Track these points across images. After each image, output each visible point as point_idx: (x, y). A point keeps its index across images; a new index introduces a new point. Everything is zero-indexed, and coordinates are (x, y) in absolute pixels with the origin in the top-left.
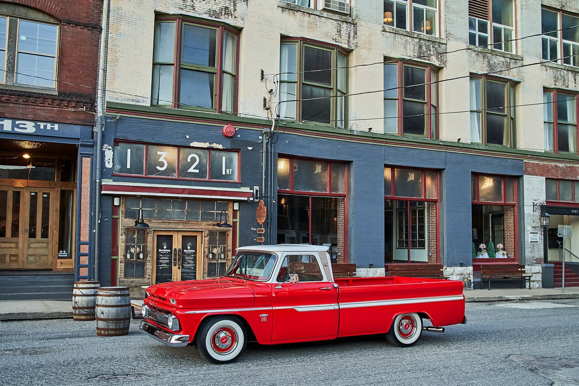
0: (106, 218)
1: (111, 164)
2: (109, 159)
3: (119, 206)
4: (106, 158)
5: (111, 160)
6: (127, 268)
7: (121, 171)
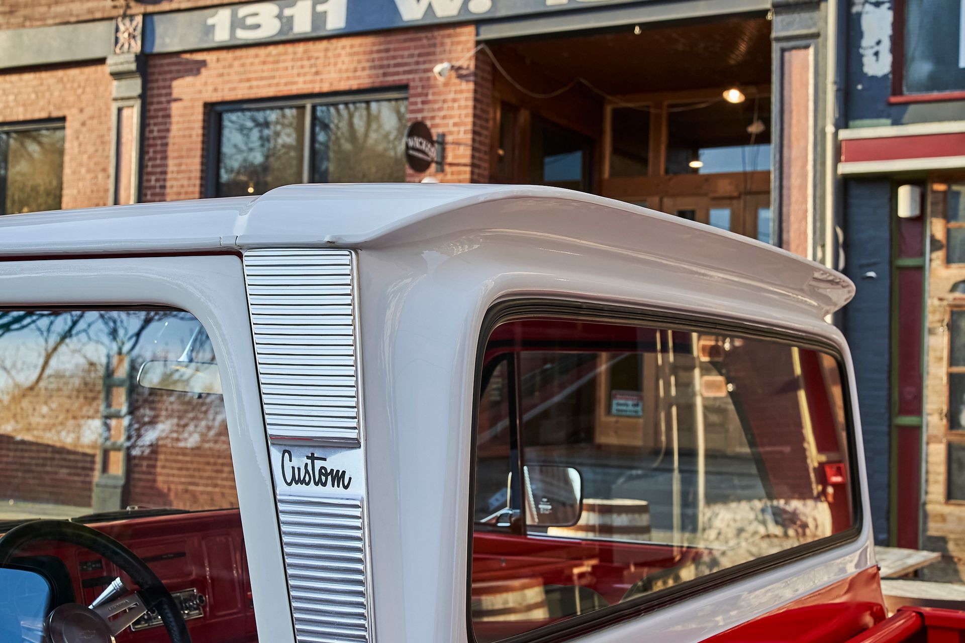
0: (870, 267)
1: (886, 60)
2: (879, 43)
3: (919, 220)
4: (867, 42)
5: (886, 45)
6: (955, 466)
7: (933, 83)
